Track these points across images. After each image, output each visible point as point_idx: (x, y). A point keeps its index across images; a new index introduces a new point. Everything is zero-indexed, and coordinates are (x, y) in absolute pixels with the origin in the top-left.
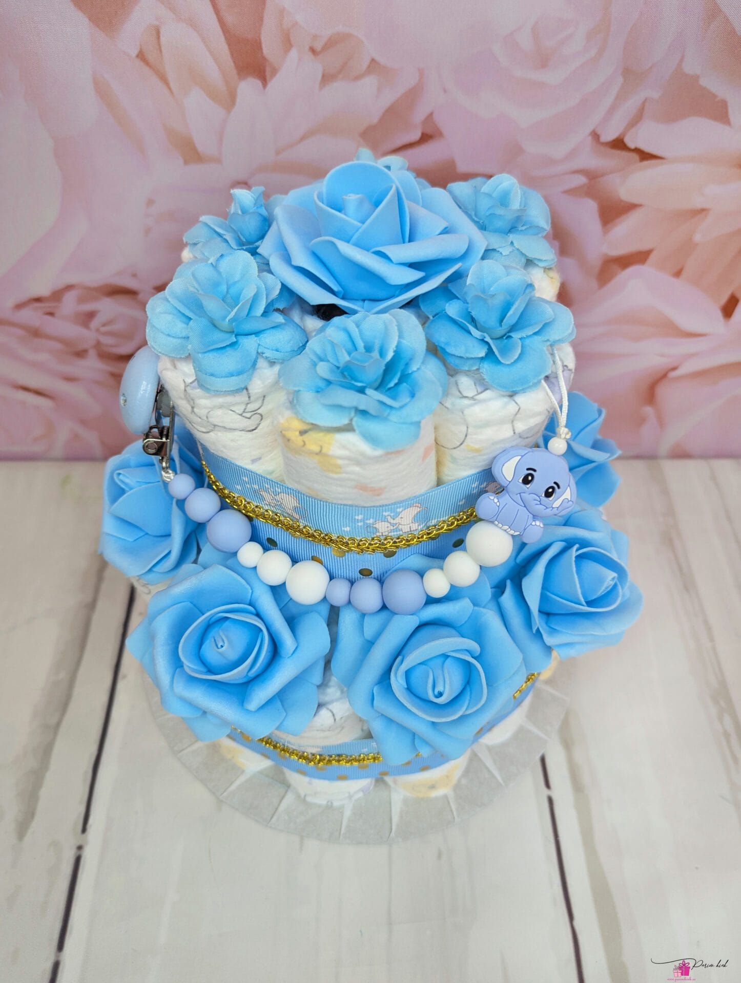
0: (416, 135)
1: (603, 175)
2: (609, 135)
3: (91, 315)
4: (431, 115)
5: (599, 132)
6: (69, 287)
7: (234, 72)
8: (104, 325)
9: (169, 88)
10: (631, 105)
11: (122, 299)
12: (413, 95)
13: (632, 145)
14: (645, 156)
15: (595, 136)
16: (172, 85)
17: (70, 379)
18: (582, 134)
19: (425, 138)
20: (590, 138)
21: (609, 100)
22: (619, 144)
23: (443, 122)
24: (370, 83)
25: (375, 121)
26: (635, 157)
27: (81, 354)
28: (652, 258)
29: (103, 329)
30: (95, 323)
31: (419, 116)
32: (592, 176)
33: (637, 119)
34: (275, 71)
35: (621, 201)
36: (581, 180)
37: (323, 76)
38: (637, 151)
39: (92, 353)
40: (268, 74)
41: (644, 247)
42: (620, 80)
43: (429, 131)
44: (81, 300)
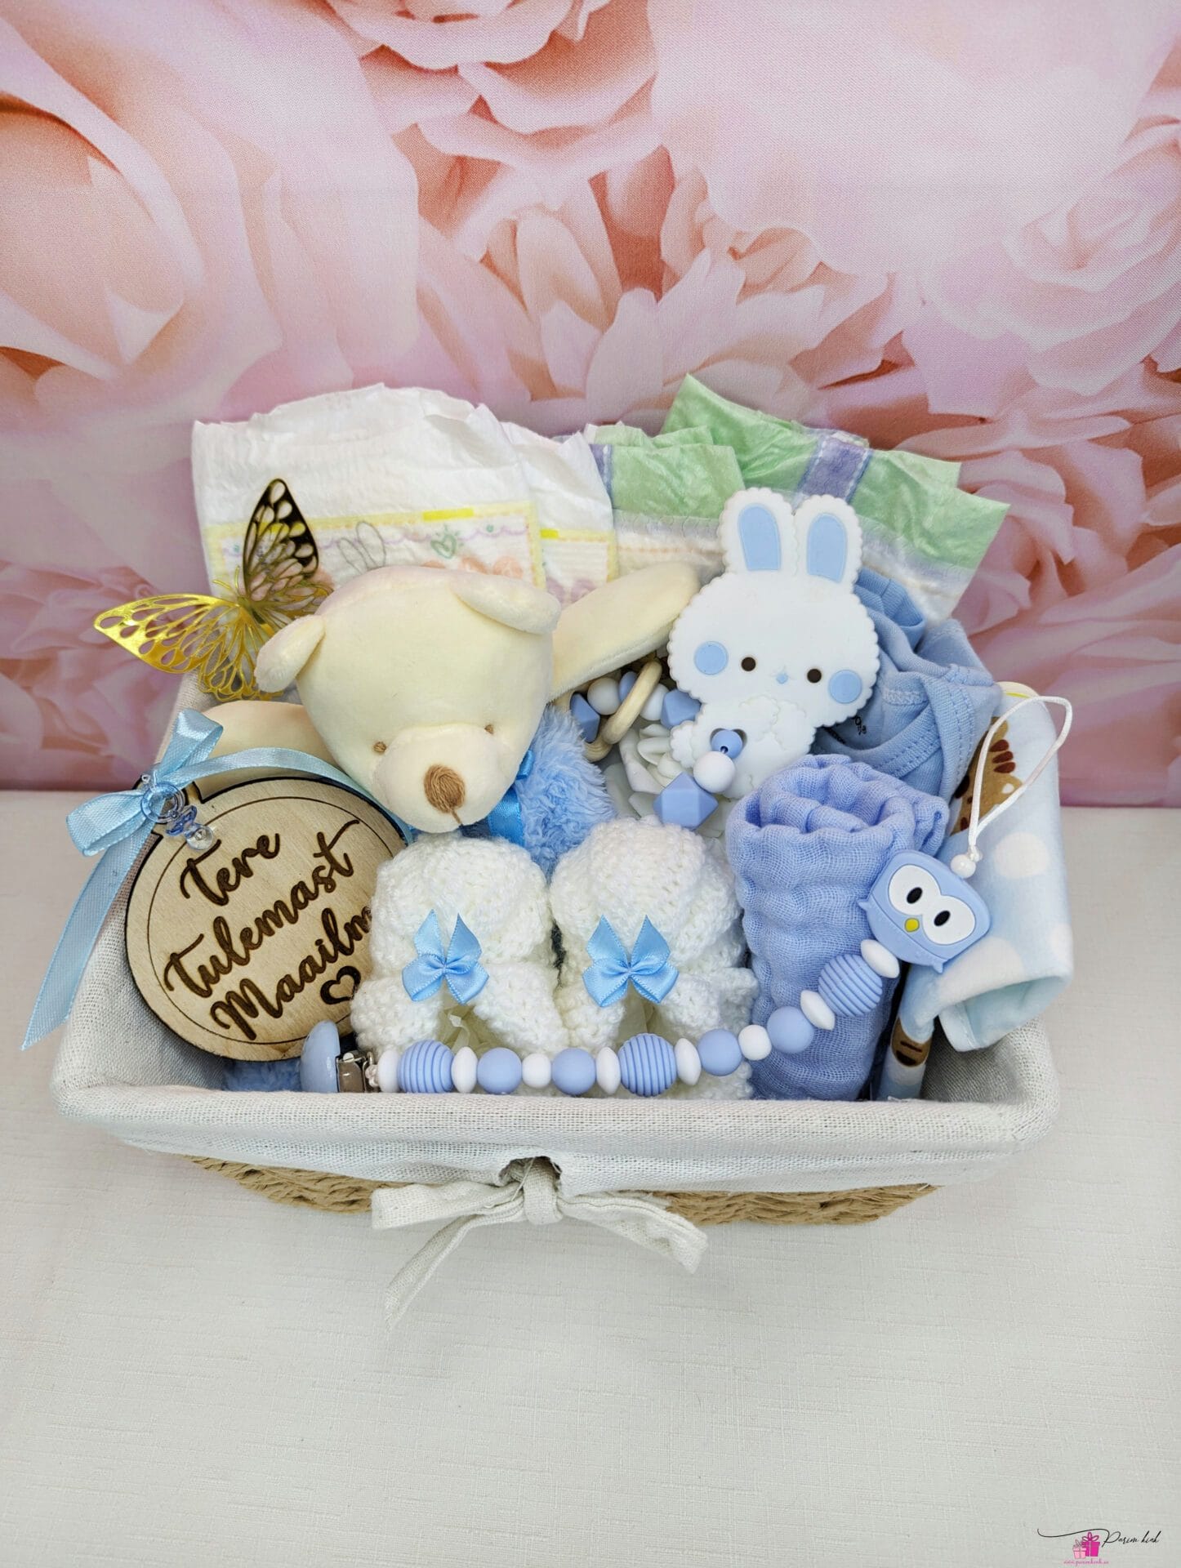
7: (617, 282)
9: (523, 303)
16: (526, 298)
24: (813, 295)
25: (814, 345)
34: (675, 279)
37: (745, 286)
40: (665, 281)
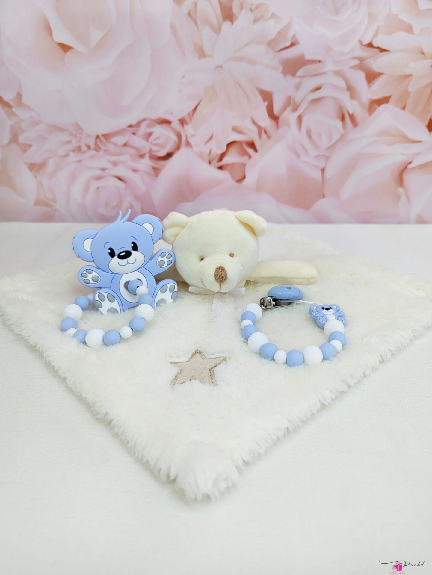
0: (288, 44)
1: (366, 59)
2: (366, 42)
3: (150, 134)
5: (361, 40)
6: (144, 120)
8: (155, 140)
11: (165, 125)
13: (376, 45)
14: (382, 50)
15: (361, 42)
17: (135, 171)
19: (293, 44)
22: (370, 45)
23: (299, 38)
26: (378, 51)
27: (142, 156)
28: (392, 100)
29: (154, 142)
30: (151, 139)
32: (361, 60)
35: (374, 71)
36: (357, 62)
38: (378, 48)
39: (147, 156)
41: (387, 95)
44: (148, 126)
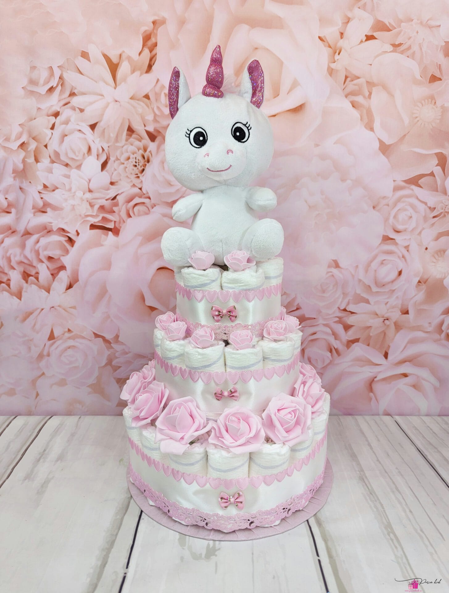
4: (298, 304)
10: (346, 301)
12: (294, 300)
18: (335, 308)
20: (337, 309)
21: (340, 300)
31: (296, 304)
33: (348, 304)
42: (342, 296)
43: (298, 307)
